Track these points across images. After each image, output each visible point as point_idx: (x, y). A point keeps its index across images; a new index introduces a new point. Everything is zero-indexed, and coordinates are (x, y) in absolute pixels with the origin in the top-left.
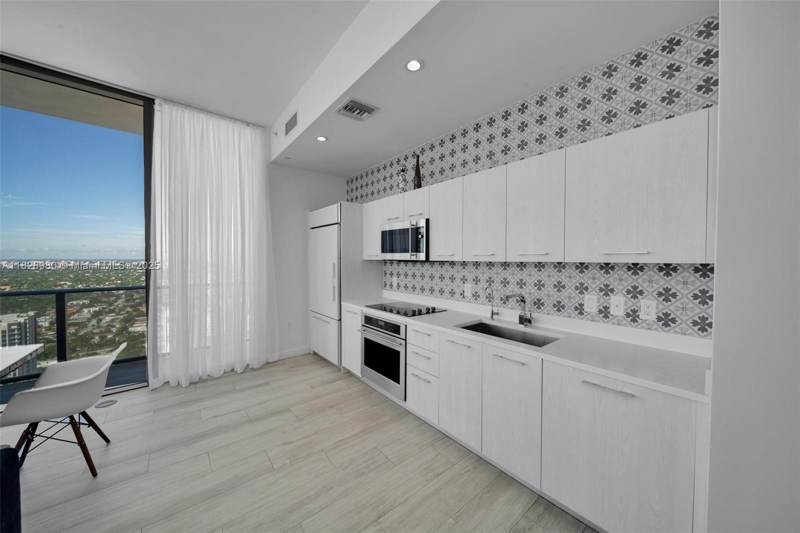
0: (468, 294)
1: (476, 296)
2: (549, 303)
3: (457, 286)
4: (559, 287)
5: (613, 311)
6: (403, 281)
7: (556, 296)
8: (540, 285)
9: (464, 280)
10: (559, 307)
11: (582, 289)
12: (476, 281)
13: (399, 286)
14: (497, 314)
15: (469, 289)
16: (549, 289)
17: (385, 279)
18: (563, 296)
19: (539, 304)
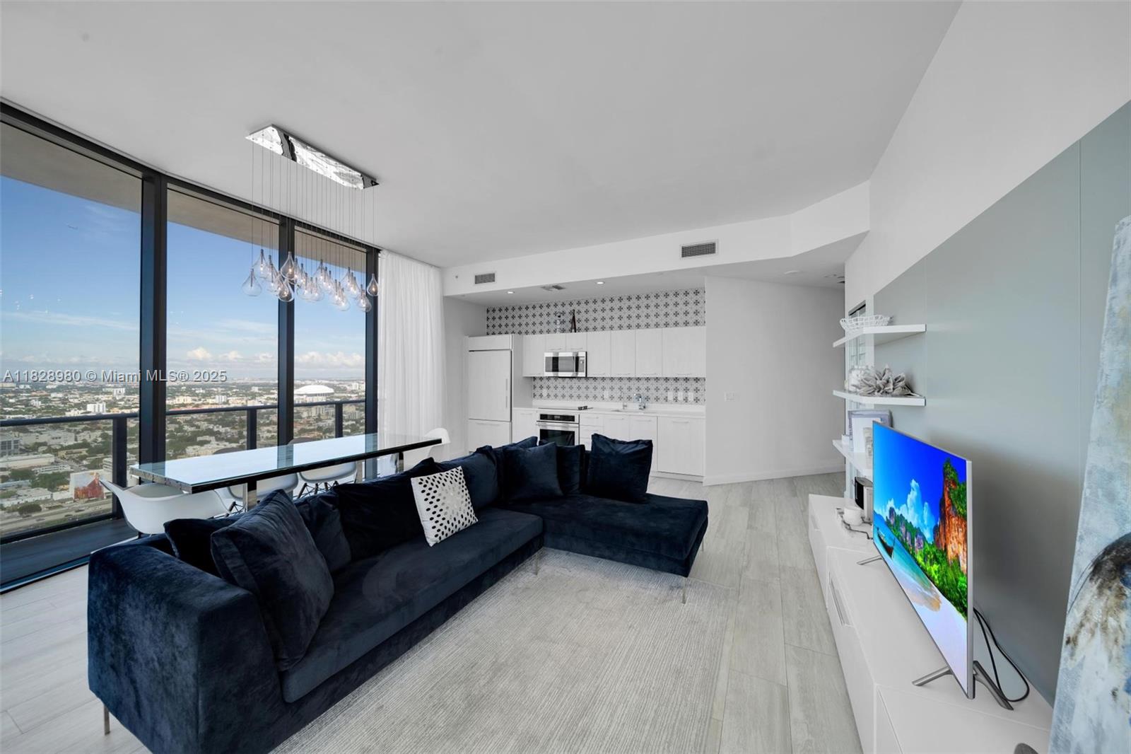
0: (606, 396)
1: (612, 397)
2: (652, 397)
3: (598, 393)
4: (657, 389)
5: (679, 398)
6: (552, 392)
7: (656, 394)
8: (648, 389)
9: (603, 388)
10: (657, 399)
11: (667, 390)
12: (612, 388)
13: (549, 396)
14: (626, 406)
15: (607, 394)
16: (652, 391)
17: (535, 391)
18: (658, 394)
19: (647, 399)
